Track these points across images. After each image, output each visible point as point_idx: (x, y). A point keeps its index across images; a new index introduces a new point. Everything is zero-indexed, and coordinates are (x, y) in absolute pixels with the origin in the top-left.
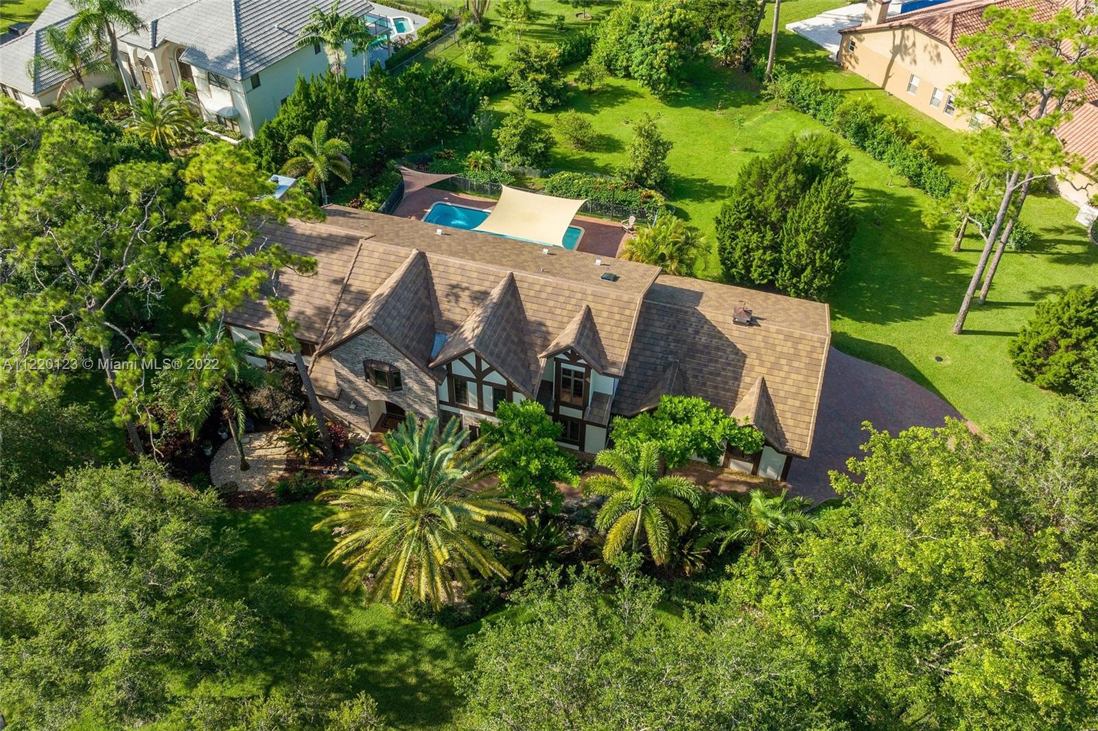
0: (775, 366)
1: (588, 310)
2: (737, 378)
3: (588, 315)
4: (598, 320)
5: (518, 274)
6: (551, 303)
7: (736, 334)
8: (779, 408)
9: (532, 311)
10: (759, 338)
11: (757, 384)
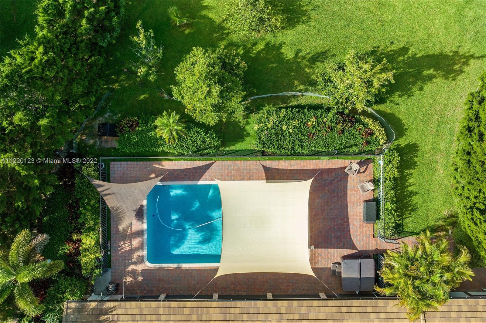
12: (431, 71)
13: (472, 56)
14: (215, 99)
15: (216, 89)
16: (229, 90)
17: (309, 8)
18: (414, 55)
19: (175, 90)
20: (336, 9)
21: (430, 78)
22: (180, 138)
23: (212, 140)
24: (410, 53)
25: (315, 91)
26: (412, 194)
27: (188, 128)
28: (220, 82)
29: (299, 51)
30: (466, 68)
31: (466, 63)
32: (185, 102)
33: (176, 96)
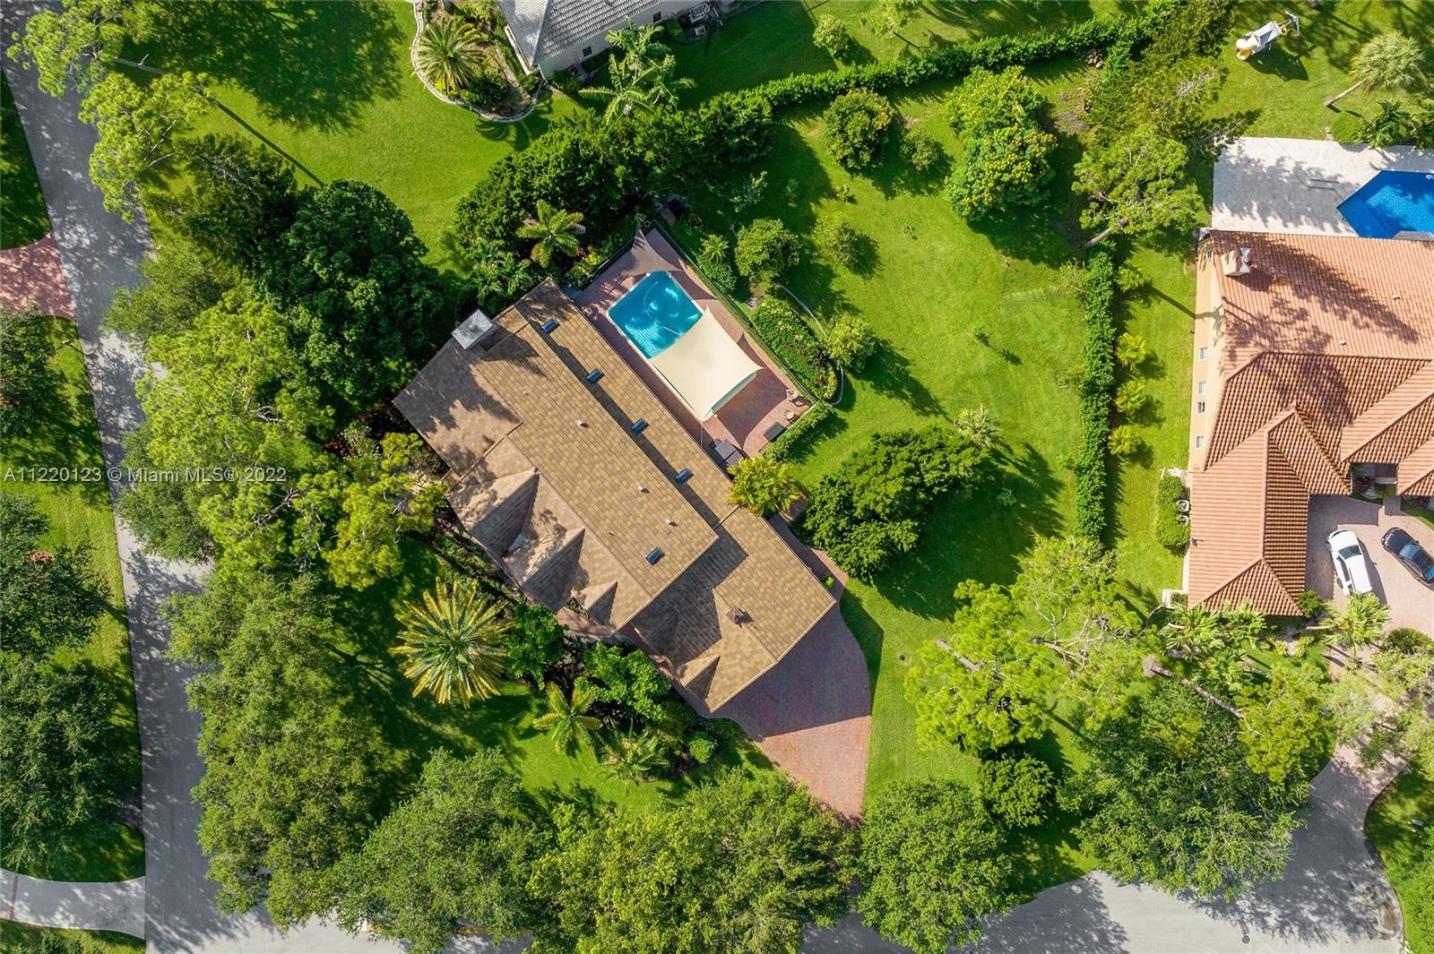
0: (732, 655)
1: (616, 585)
2: (706, 646)
3: (613, 590)
4: (617, 595)
5: (588, 533)
6: (597, 565)
7: (725, 622)
8: (716, 678)
9: (584, 560)
10: (735, 634)
11: (715, 657)
12: (908, 394)
13: (945, 414)
14: (758, 260)
15: (765, 256)
16: (772, 264)
17: (877, 272)
18: (908, 372)
19: (743, 230)
20: (892, 291)
21: (903, 397)
22: (714, 261)
23: (730, 283)
24: (908, 368)
25: (823, 325)
26: (812, 452)
27: (725, 261)
28: (772, 255)
29: (843, 292)
30: (932, 416)
31: (936, 414)
32: (741, 243)
33: (739, 234)
